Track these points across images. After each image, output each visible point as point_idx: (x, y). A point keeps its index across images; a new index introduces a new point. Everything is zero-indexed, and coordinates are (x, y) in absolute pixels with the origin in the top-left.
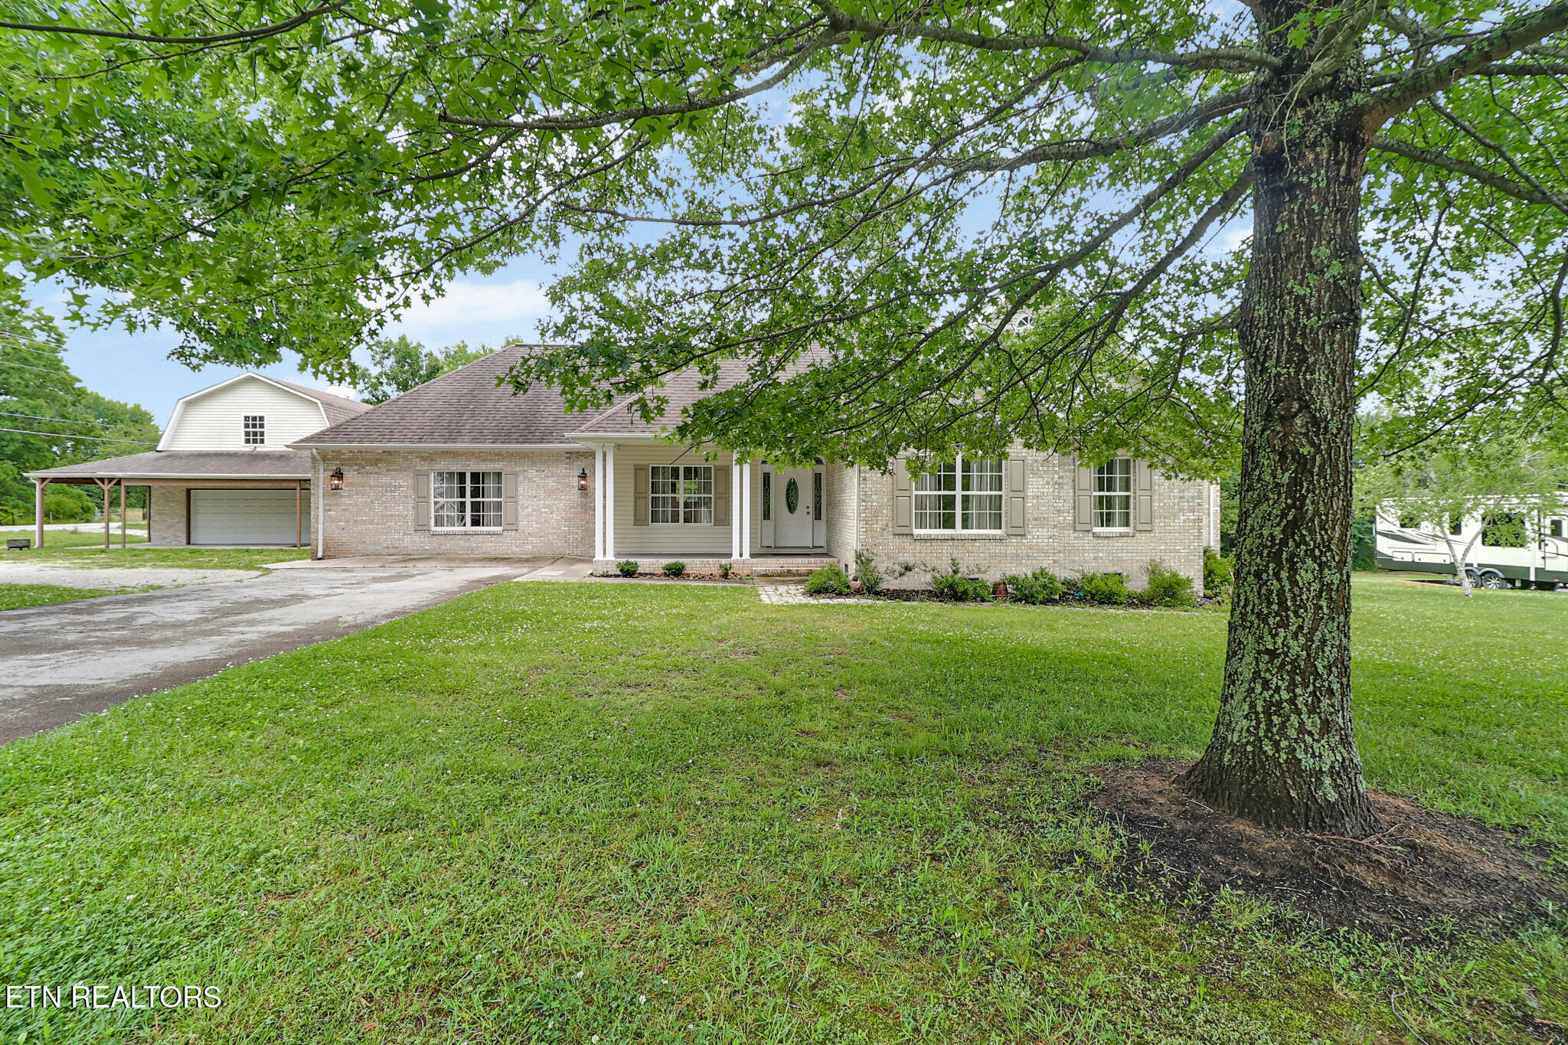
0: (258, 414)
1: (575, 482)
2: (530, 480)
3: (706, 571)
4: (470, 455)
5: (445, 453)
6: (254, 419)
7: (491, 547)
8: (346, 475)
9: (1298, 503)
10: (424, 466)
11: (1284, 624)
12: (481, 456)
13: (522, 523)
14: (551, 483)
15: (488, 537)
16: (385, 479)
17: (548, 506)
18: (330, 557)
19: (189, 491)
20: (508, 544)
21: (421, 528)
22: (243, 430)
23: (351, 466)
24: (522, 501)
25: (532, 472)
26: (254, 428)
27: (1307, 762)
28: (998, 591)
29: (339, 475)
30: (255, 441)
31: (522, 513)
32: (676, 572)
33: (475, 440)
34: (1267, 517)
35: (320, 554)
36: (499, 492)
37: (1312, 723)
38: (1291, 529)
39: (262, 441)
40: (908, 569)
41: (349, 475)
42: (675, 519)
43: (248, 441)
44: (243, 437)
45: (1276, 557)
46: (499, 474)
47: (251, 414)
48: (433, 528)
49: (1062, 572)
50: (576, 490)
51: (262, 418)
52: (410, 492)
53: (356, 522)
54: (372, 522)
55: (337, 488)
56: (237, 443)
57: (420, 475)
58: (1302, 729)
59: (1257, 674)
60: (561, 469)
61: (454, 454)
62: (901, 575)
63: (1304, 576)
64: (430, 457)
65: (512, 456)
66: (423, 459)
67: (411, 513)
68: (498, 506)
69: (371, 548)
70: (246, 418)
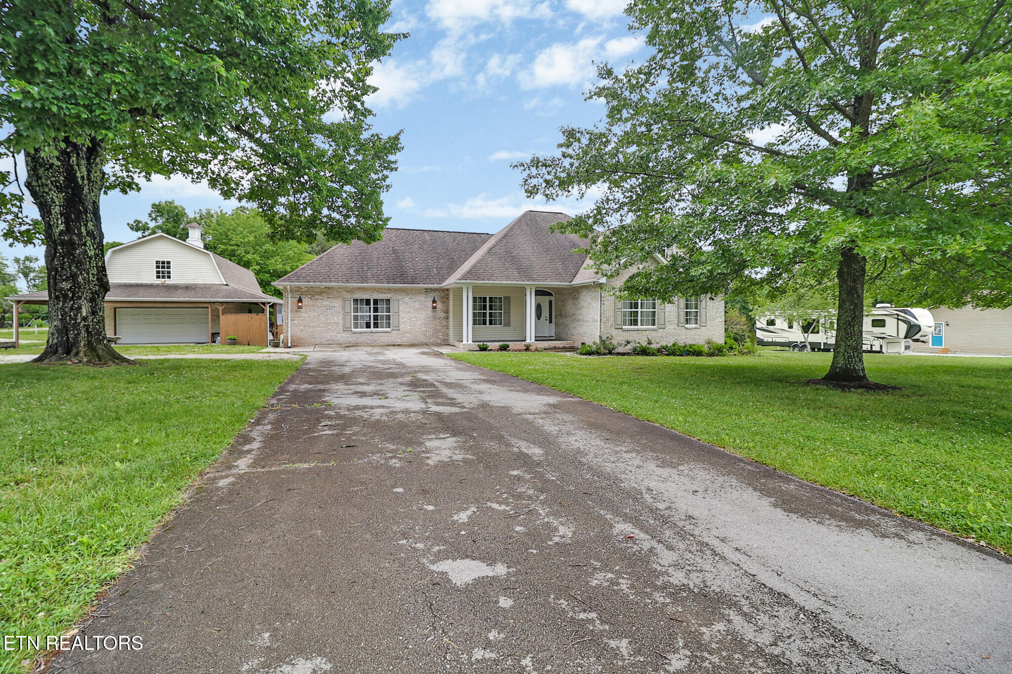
0: (166, 260)
1: (430, 304)
2: (406, 304)
3: (520, 348)
4: (374, 290)
5: (359, 289)
6: (163, 262)
7: (385, 339)
8: (303, 300)
9: (855, 313)
10: (349, 296)
11: (852, 339)
12: (380, 290)
13: (402, 326)
14: (417, 305)
15: (381, 334)
16: (326, 303)
17: (416, 317)
18: (295, 346)
19: (115, 309)
20: (394, 337)
21: (346, 330)
22: (155, 270)
23: (306, 295)
24: (402, 314)
25: (407, 299)
26: (163, 268)
27: (857, 368)
28: (660, 351)
29: (300, 301)
30: (163, 277)
31: (401, 321)
32: (504, 348)
33: (377, 282)
34: (847, 316)
35: (289, 345)
36: (388, 310)
37: (857, 360)
38: (853, 319)
39: (169, 277)
40: (628, 343)
41: (306, 301)
42: (485, 323)
43: (158, 277)
44: (155, 275)
45: (850, 325)
46: (388, 301)
47: (161, 260)
48: (353, 330)
49: (681, 343)
50: (431, 309)
51: (169, 263)
52: (341, 310)
53: (310, 326)
54: (319, 327)
55: (300, 307)
56: (150, 278)
57: (344, 300)
58: (856, 361)
59: (845, 351)
60: (422, 298)
61: (365, 289)
62: (626, 345)
63: (856, 328)
64: (352, 291)
65: (396, 290)
66: (348, 292)
67: (341, 321)
68: (388, 317)
69: (318, 341)
70: (157, 262)
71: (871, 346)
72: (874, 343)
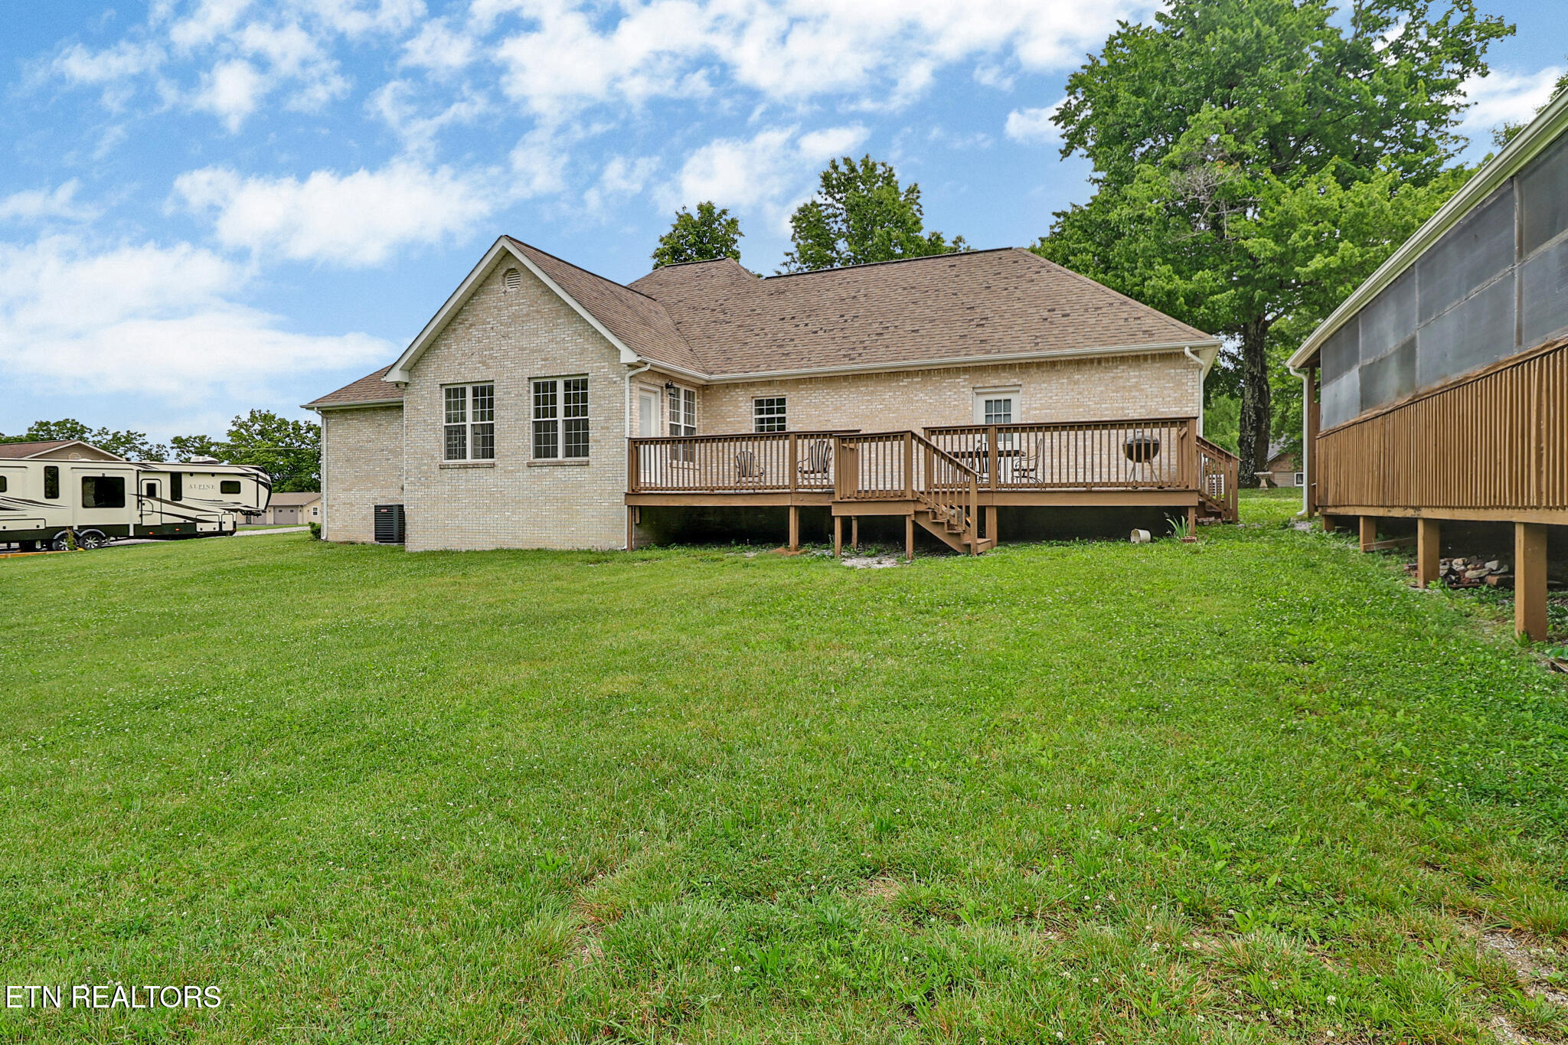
71: (220, 523)
72: (225, 518)
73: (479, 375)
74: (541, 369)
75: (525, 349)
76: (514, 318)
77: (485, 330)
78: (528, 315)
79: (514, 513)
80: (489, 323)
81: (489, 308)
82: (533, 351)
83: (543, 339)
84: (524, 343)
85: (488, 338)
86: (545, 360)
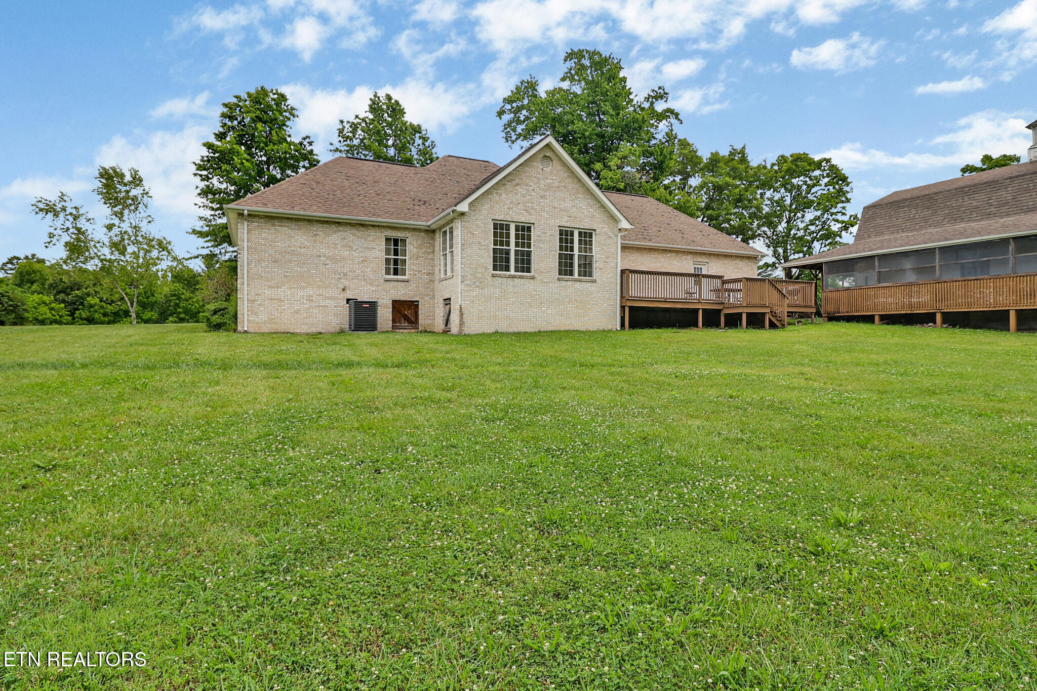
73: (524, 218)
74: (567, 222)
75: (556, 208)
76: (549, 187)
77: (528, 190)
78: (558, 187)
79: (548, 308)
80: (531, 186)
81: (531, 177)
82: (562, 210)
83: (568, 204)
84: (556, 204)
85: (530, 195)
86: (570, 217)
